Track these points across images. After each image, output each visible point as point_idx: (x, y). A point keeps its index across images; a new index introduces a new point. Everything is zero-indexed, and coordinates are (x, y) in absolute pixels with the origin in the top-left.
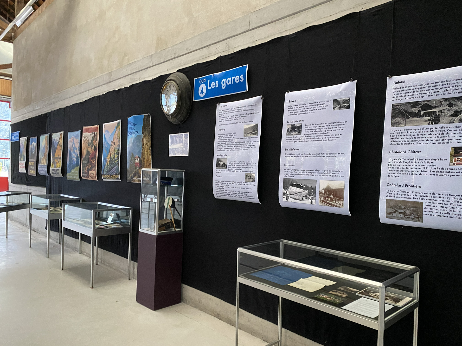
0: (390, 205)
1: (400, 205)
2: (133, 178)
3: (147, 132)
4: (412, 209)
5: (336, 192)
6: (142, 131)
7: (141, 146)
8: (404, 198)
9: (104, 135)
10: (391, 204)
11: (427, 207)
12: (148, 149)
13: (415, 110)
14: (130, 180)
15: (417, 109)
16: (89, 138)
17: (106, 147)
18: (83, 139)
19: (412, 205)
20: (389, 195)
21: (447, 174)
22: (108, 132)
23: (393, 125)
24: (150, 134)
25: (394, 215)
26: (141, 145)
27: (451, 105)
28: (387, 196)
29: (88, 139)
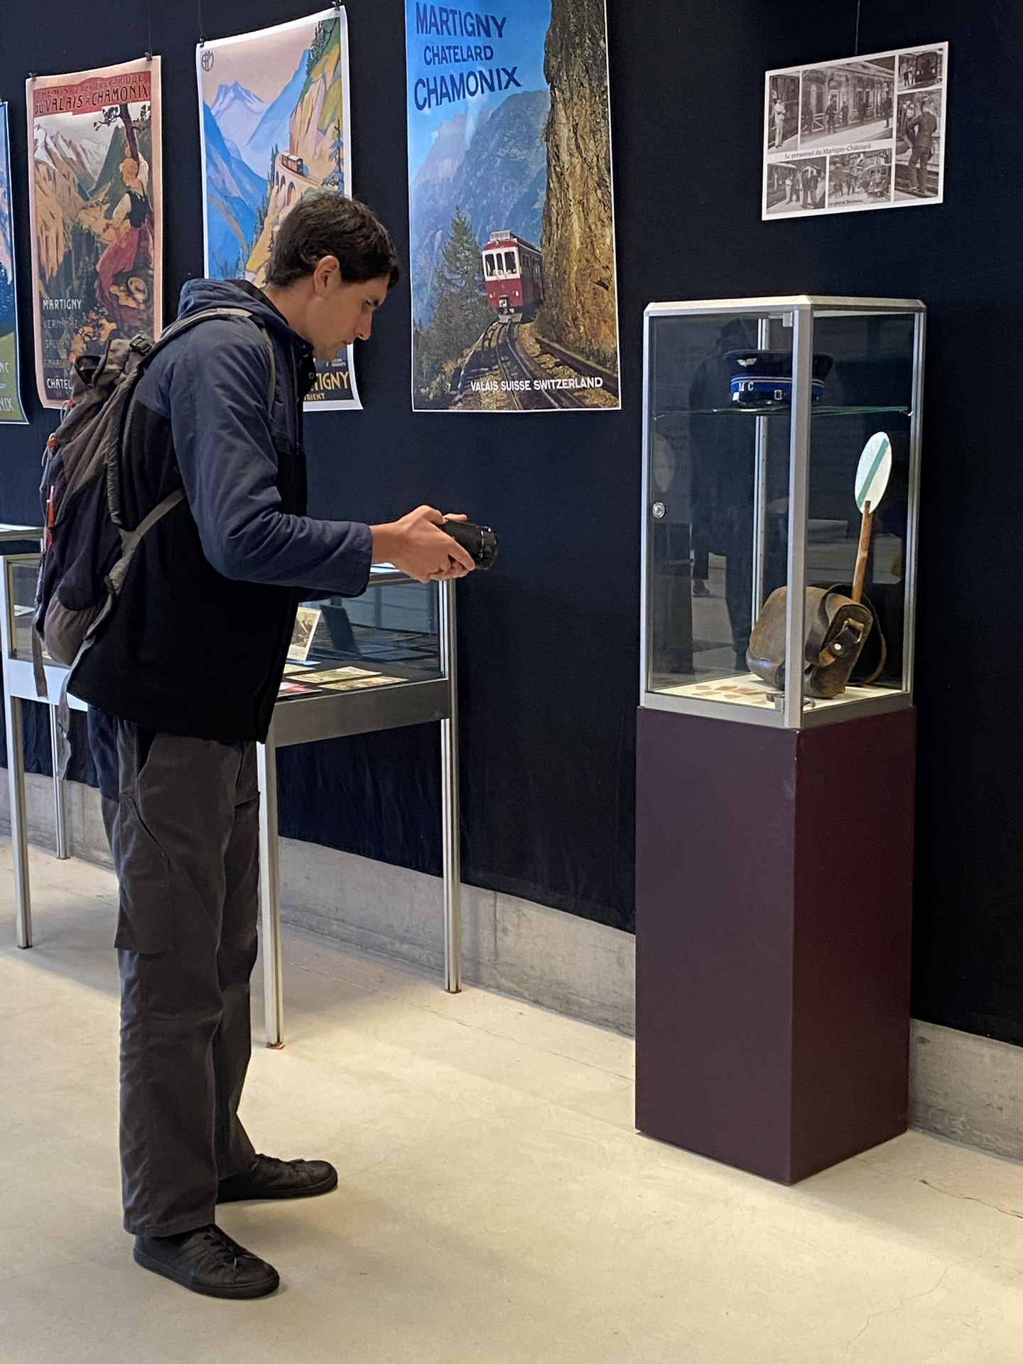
2: (466, 384)
3: (578, 69)
6: (547, 62)
7: (537, 164)
9: (210, 120)
12: (592, 184)
14: (446, 400)
16: (87, 144)
17: (236, 193)
18: (36, 154)
22: (240, 94)
24: (601, 79)
26: (536, 161)
29: (75, 158)
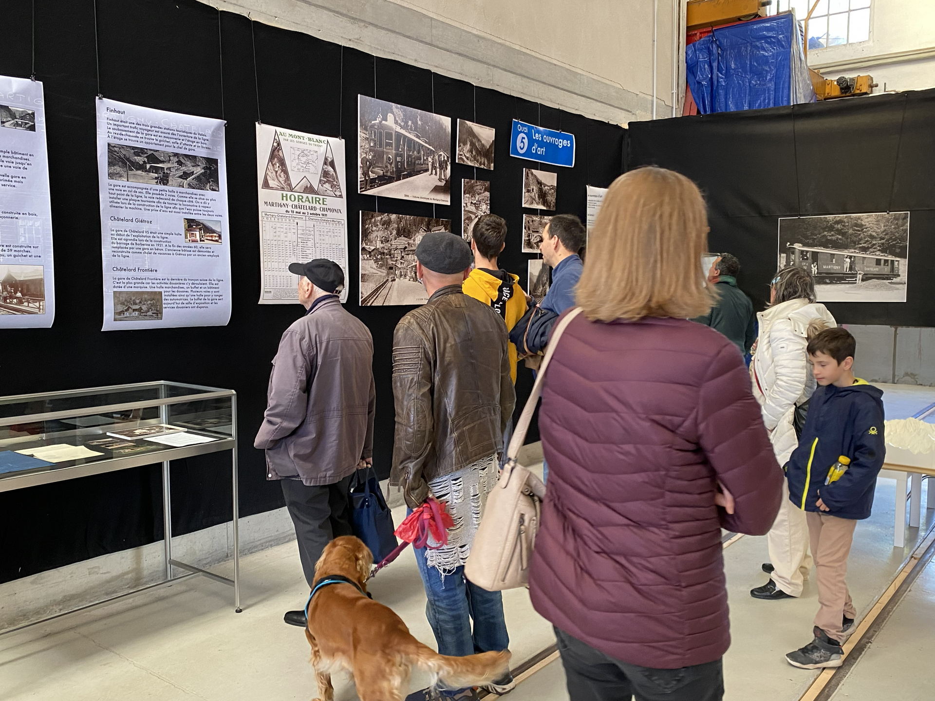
0: (119, 301)
1: (133, 298)
4: (149, 302)
5: (28, 286)
8: (137, 287)
10: (121, 298)
11: (167, 298)
13: (140, 160)
15: (141, 158)
19: (149, 297)
20: (116, 285)
21: (183, 253)
23: (111, 175)
25: (127, 314)
27: (180, 163)
28: (114, 287)
